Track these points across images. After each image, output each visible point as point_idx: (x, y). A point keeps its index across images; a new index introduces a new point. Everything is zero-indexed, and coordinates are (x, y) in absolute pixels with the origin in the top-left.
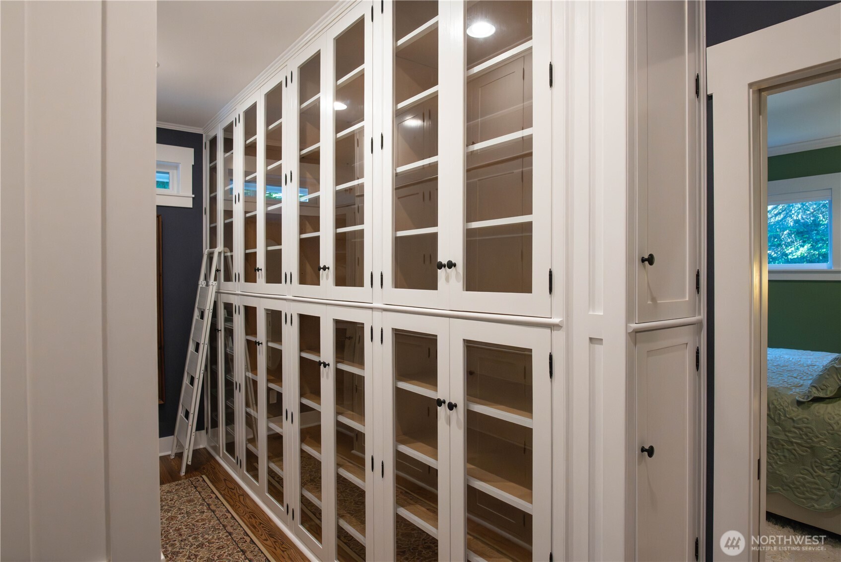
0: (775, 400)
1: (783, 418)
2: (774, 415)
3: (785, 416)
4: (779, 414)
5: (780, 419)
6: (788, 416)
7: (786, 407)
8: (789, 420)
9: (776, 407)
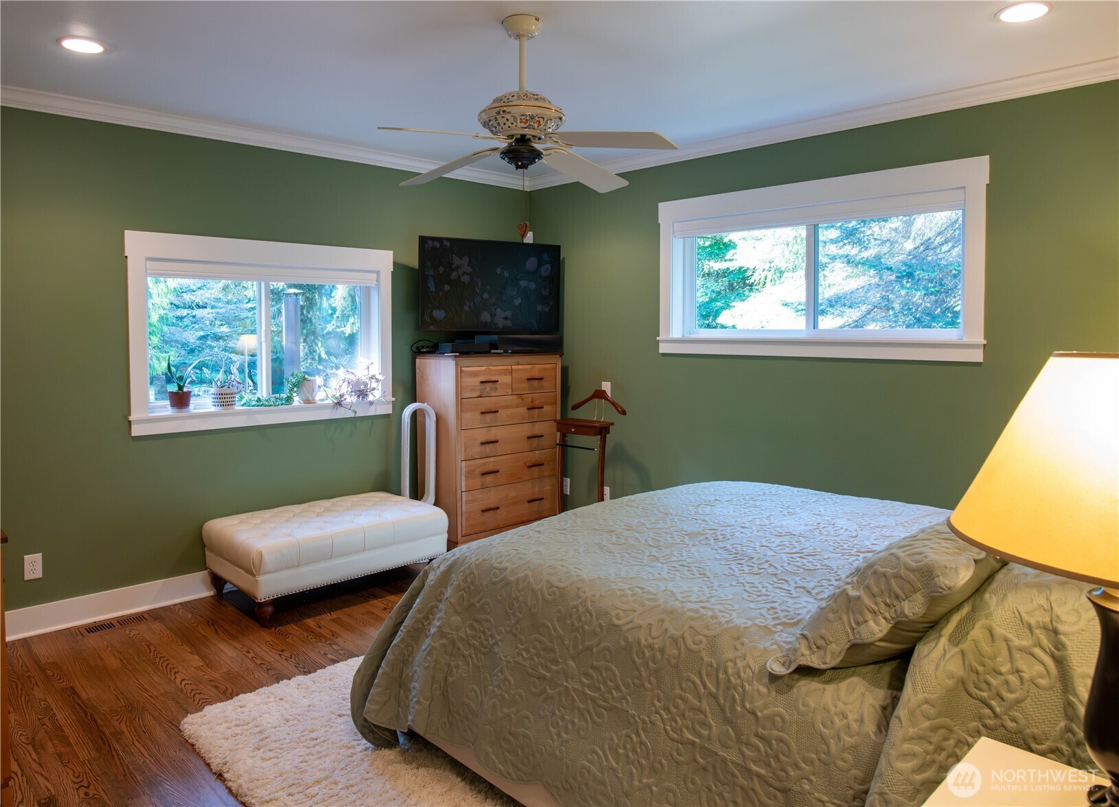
0: (731, 660)
1: (739, 709)
2: (724, 701)
3: (743, 706)
4: (734, 698)
5: (733, 710)
6: (747, 705)
7: (748, 682)
8: (749, 715)
9: (729, 681)
